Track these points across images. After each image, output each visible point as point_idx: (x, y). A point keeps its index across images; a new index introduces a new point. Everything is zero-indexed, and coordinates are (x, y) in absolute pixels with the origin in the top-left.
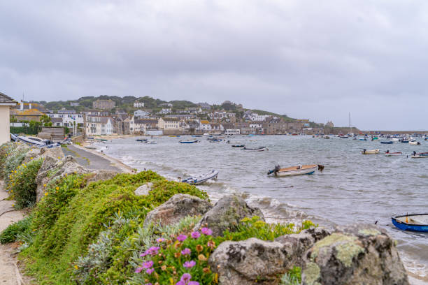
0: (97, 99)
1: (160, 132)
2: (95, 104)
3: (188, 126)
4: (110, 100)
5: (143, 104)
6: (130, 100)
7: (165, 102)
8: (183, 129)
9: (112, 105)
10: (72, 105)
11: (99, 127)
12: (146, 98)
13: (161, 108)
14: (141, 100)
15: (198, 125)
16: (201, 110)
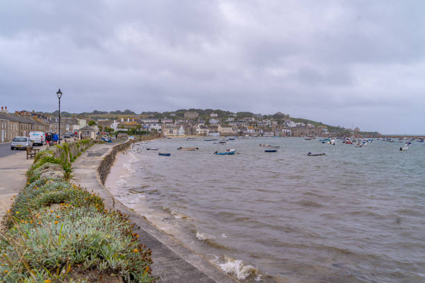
0: (187, 111)
1: (218, 134)
2: (186, 115)
3: (239, 131)
4: (195, 112)
5: (217, 115)
6: (209, 111)
7: (232, 113)
8: (235, 132)
9: (196, 115)
10: (171, 115)
11: (175, 131)
12: (219, 110)
13: (228, 117)
14: (216, 112)
15: (246, 129)
16: (253, 119)
